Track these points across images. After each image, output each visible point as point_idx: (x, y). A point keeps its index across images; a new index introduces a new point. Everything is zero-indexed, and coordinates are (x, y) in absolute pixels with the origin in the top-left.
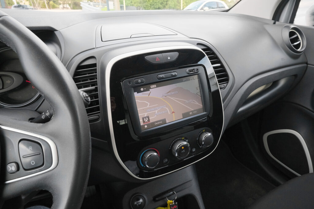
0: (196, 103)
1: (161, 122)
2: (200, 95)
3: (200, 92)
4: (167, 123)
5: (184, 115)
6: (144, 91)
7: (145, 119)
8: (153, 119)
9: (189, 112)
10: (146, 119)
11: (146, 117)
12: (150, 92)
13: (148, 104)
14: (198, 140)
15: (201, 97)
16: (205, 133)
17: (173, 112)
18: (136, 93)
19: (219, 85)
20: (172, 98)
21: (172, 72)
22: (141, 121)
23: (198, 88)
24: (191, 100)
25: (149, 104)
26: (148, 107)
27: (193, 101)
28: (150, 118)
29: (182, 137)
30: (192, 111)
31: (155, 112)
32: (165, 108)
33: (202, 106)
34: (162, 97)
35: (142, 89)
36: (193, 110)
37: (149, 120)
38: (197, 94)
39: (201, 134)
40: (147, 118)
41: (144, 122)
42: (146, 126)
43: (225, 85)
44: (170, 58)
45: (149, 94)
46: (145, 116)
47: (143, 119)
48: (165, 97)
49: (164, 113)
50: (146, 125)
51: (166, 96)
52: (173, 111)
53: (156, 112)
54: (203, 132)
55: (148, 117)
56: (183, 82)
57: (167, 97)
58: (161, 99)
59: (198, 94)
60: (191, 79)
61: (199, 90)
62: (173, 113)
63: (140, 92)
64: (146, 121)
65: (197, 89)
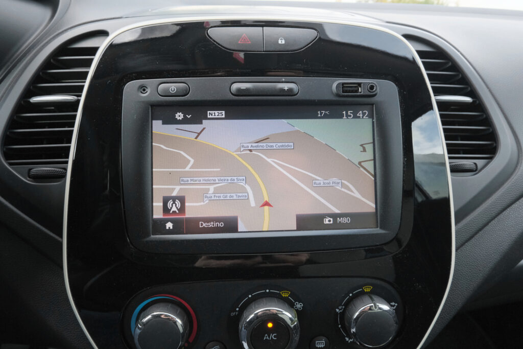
0: (352, 191)
1: (221, 225)
2: (373, 173)
3: (374, 159)
4: (239, 231)
5: (303, 222)
6: (185, 121)
7: (170, 203)
8: (195, 209)
9: (323, 216)
10: (174, 202)
11: (174, 199)
12: (204, 129)
13: (189, 161)
14: (343, 314)
15: (375, 176)
16: (367, 298)
17: (267, 204)
18: (160, 122)
19: (450, 158)
20: (269, 160)
21: (282, 82)
22: (158, 205)
23: (370, 148)
24: (335, 180)
25: (192, 161)
26: (187, 169)
27: (343, 185)
28: (187, 204)
29: (282, 289)
30: (334, 216)
31: (209, 189)
32: (243, 184)
33: (374, 206)
34: (239, 150)
35: (179, 116)
36: (337, 211)
37: (182, 210)
38: (360, 163)
39: (356, 296)
40: (178, 203)
41: (166, 210)
42: (169, 225)
43: (480, 163)
44: (283, 42)
45: (199, 134)
46: (174, 194)
47: (165, 201)
48: (249, 152)
49: (235, 198)
50: (172, 222)
51: (251, 151)
52: (266, 199)
53: (211, 191)
54: (363, 293)
55: (182, 200)
56: (316, 117)
57: (253, 152)
58: (234, 154)
59: (362, 164)
60: (347, 116)
61: (369, 154)
62: (266, 208)
63: (173, 121)
64: (174, 209)
65: (364, 150)
